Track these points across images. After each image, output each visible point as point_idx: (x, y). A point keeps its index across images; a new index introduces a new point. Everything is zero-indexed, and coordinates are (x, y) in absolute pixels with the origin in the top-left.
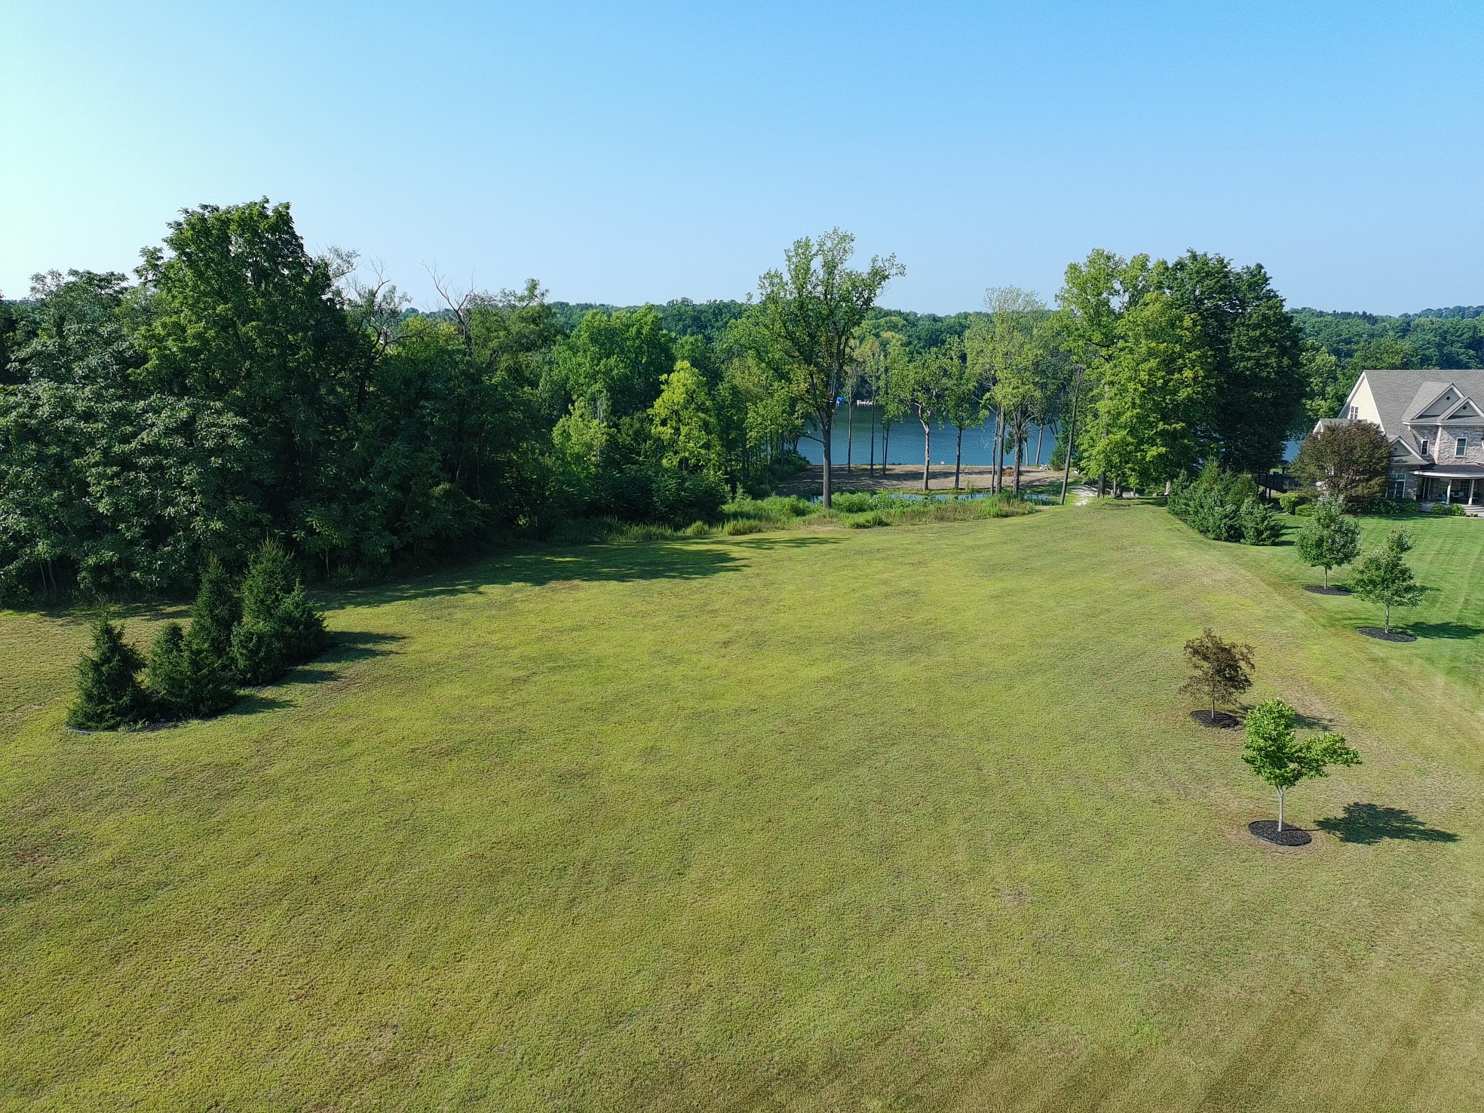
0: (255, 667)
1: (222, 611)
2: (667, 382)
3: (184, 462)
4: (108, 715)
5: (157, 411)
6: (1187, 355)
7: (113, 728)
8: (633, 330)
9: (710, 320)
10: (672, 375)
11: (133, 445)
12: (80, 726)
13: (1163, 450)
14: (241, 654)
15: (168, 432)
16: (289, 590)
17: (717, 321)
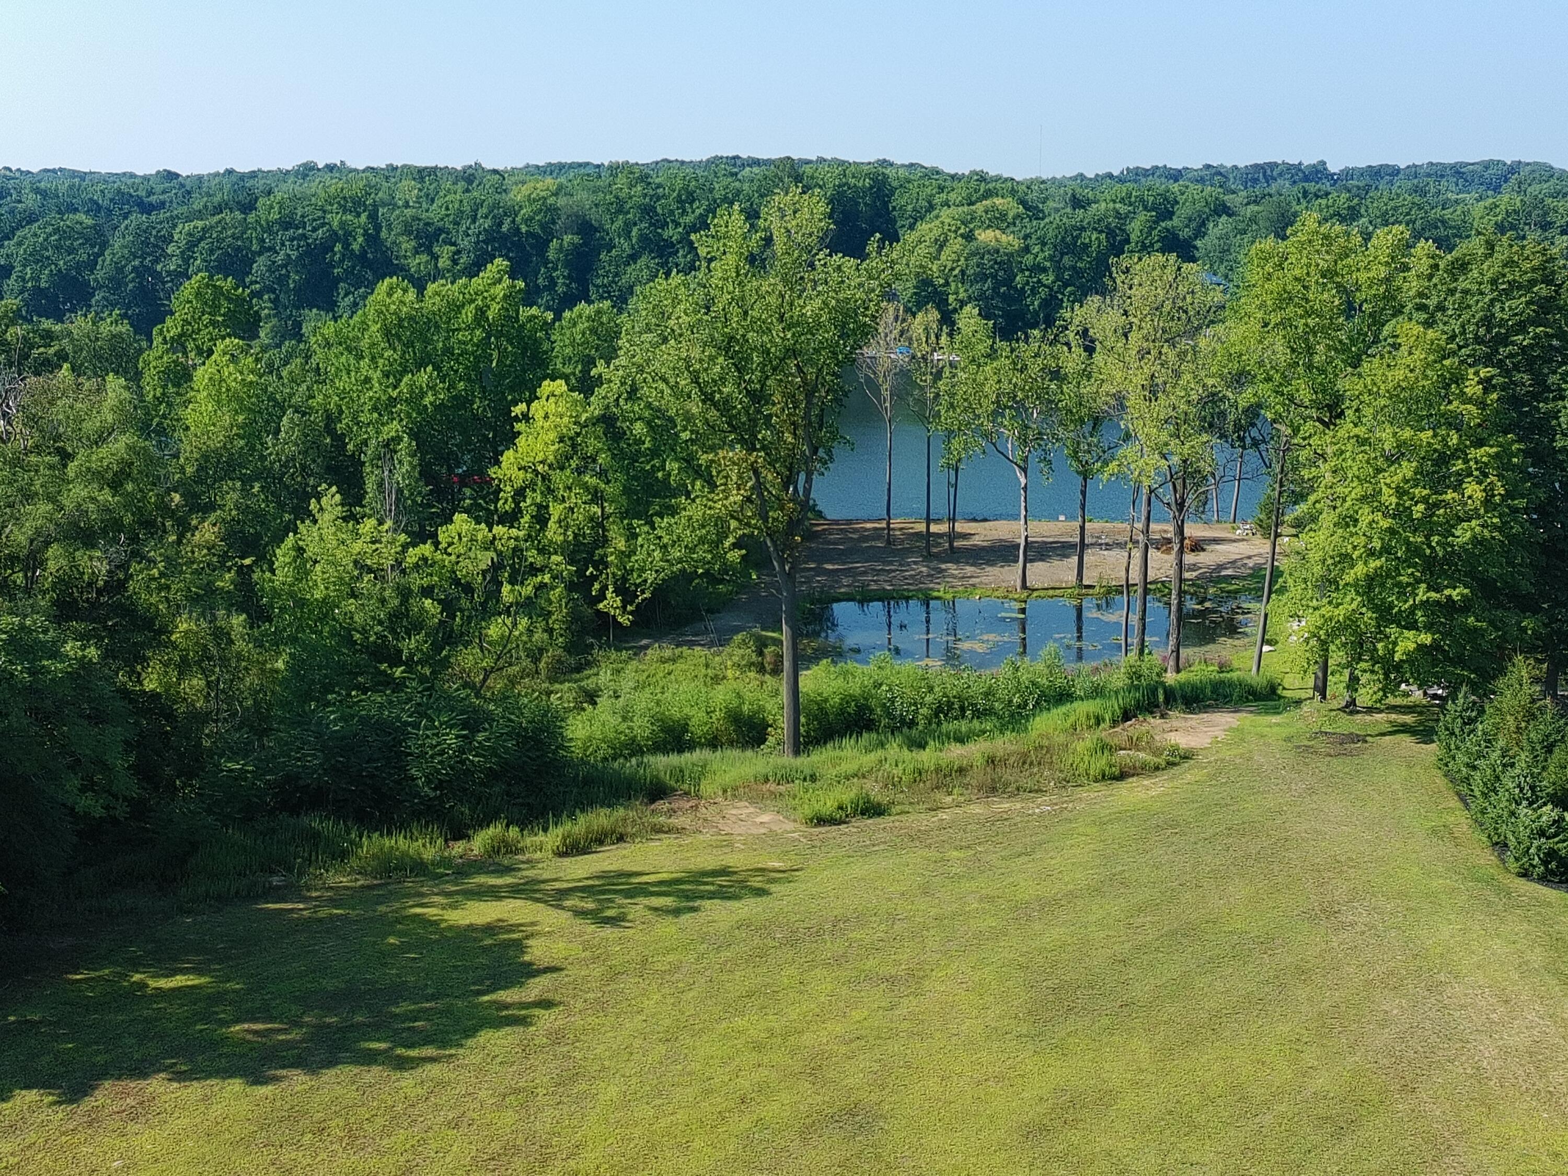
2: (526, 417)
6: (1473, 453)
8: (468, 313)
9: (672, 212)
10: (535, 405)
13: (1426, 638)
17: (684, 212)
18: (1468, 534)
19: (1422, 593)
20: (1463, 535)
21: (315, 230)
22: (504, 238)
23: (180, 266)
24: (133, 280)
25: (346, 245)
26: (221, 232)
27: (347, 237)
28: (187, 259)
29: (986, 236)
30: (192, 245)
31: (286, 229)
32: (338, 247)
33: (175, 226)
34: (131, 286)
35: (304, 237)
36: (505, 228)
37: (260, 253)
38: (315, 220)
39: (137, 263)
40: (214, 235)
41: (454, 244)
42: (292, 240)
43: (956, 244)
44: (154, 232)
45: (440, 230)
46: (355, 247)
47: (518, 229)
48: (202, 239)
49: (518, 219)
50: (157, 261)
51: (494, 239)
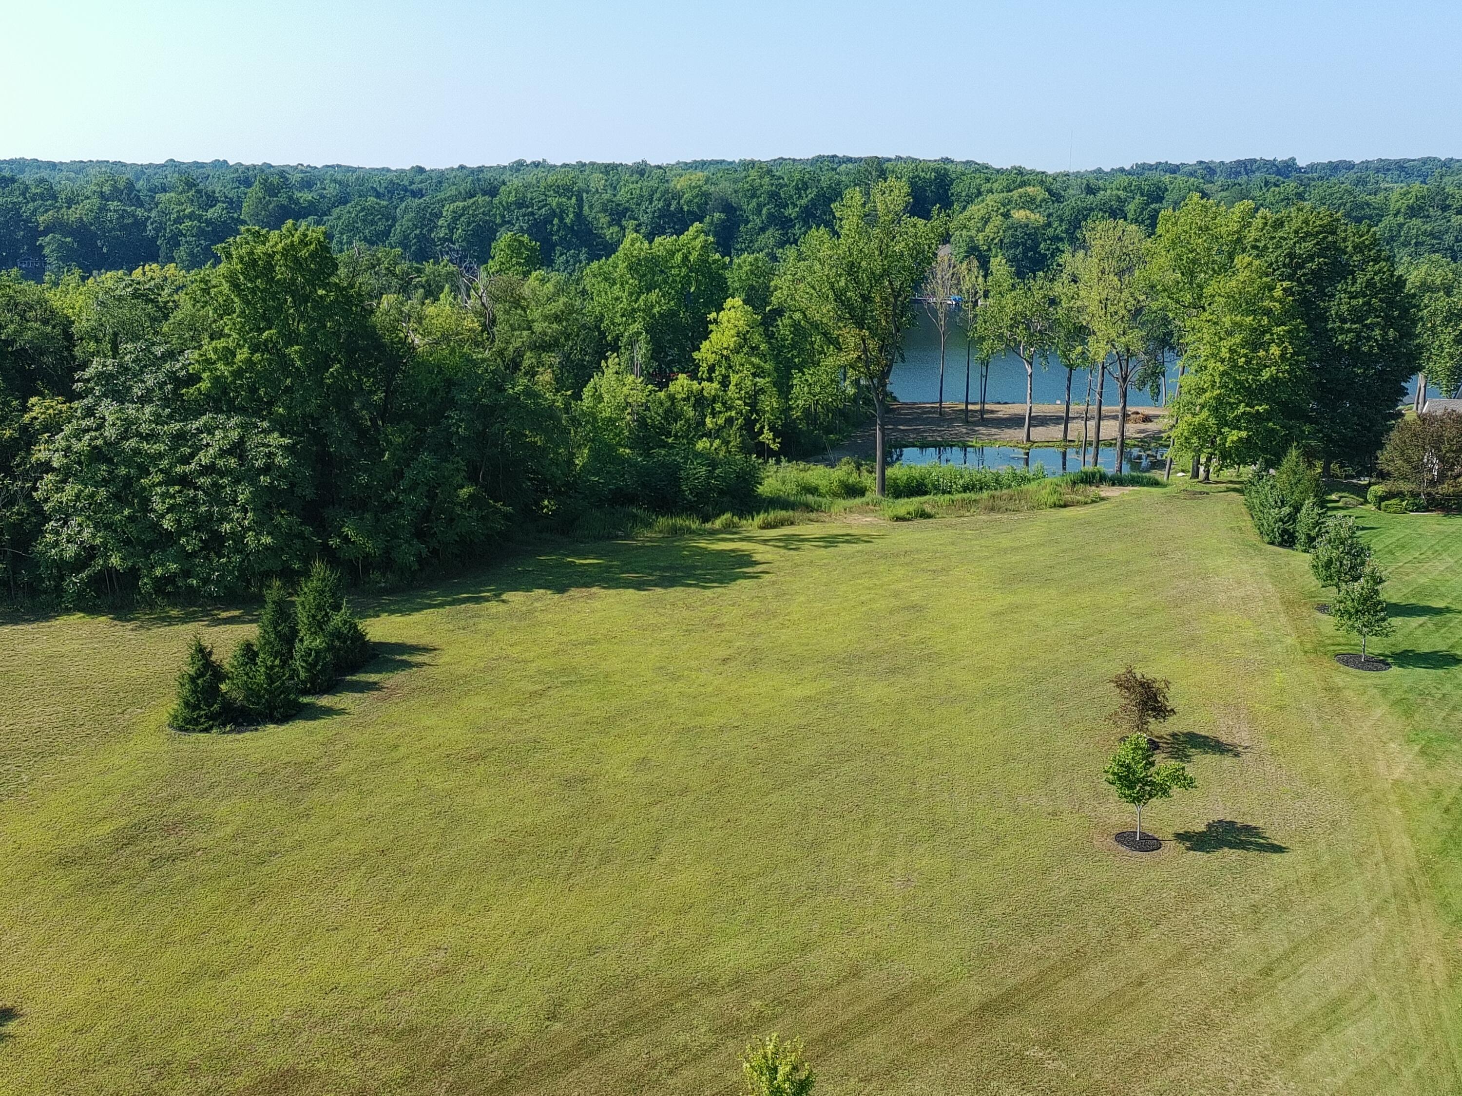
0: (313, 679)
1: (283, 628)
2: (716, 321)
3: (237, 481)
4: (202, 720)
5: (210, 432)
6: (1275, 329)
7: (207, 730)
8: (678, 257)
11: (193, 466)
12: (181, 729)
13: (1244, 434)
14: (302, 667)
15: (223, 453)
16: (337, 608)
18: (1268, 374)
19: (1242, 408)
20: (1266, 375)
21: (539, 209)
22: (673, 215)
23: (446, 234)
24: (415, 244)
25: (561, 220)
26: (475, 210)
27: (561, 213)
28: (452, 229)
29: (1019, 215)
30: (455, 219)
31: (520, 208)
32: (556, 221)
33: (443, 206)
34: (413, 248)
35: (532, 214)
36: (672, 208)
37: (501, 225)
38: (539, 202)
39: (418, 232)
40: (471, 212)
41: (635, 219)
42: (524, 216)
43: (997, 220)
44: (429, 210)
45: (627, 209)
46: (568, 221)
47: (682, 208)
48: (462, 215)
49: (682, 201)
50: (430, 231)
51: (665, 216)
